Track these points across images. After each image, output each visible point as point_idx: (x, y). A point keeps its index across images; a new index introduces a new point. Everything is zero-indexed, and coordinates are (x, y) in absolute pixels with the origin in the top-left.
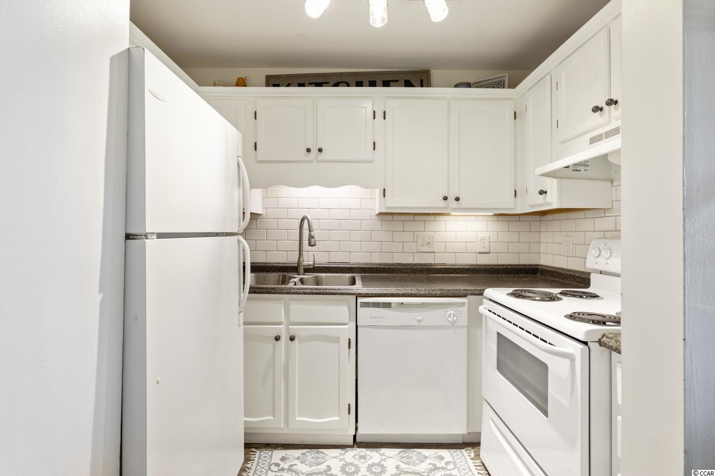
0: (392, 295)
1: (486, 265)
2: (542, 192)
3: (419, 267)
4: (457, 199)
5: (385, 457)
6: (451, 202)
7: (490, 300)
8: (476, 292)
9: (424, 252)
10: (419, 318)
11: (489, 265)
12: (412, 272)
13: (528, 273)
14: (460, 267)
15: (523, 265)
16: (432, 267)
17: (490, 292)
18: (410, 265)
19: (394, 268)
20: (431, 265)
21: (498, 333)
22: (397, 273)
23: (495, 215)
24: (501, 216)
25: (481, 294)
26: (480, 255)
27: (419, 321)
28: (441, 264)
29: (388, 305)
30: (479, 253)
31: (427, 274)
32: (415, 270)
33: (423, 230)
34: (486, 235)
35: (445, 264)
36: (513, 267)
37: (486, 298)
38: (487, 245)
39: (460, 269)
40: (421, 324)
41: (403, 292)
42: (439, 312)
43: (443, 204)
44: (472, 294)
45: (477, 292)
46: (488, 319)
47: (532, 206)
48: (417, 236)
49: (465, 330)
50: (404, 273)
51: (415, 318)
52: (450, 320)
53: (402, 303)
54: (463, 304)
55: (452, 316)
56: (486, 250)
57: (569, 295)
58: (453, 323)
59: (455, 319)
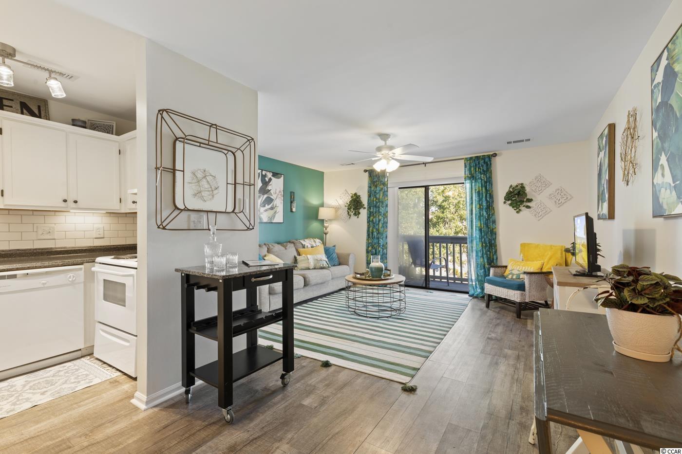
0: (17, 269)
1: (101, 246)
2: (134, 202)
3: (40, 251)
4: (76, 202)
6: (70, 203)
7: (100, 263)
8: (90, 261)
9: (44, 239)
10: (43, 282)
11: (104, 246)
12: (32, 255)
13: (132, 250)
14: (79, 248)
15: (129, 245)
16: (53, 250)
17: (99, 259)
18: (30, 250)
19: (12, 254)
20: (51, 248)
21: (104, 279)
22: (15, 257)
23: (107, 213)
24: (112, 214)
25: (94, 262)
26: (96, 239)
27: (44, 284)
28: (62, 248)
29: (14, 276)
30: (96, 238)
31: (48, 255)
32: (35, 253)
33: (43, 222)
34: (101, 226)
35: (64, 248)
36: (122, 246)
37: (97, 263)
38: (102, 232)
39: (79, 250)
40: (45, 286)
41: (28, 266)
42: (62, 276)
43: (64, 204)
44: (87, 262)
45: (92, 261)
47: (130, 209)
48: (37, 227)
49: (83, 285)
50: (23, 256)
51: (40, 283)
52: (71, 280)
53: (28, 274)
54: (81, 269)
55: (72, 277)
56: (102, 236)
58: (73, 281)
59: (74, 279)
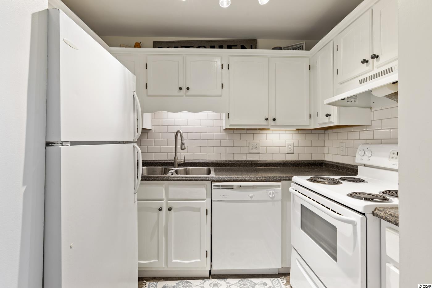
0: (234, 181)
1: (291, 161)
2: (328, 115)
3: (250, 162)
4: (274, 120)
5: (230, 285)
6: (271, 122)
7: (296, 183)
9: (253, 153)
10: (251, 195)
11: (294, 161)
12: (246, 166)
13: (317, 166)
15: (314, 161)
16: (258, 162)
17: (296, 178)
18: (245, 161)
19: (235, 163)
20: (257, 161)
21: (302, 205)
22: (236, 166)
23: (297, 130)
24: (301, 130)
25: (290, 180)
26: (288, 154)
27: (251, 197)
28: (264, 161)
29: (231, 187)
30: (287, 153)
31: (255, 166)
32: (247, 164)
33: (253, 139)
34: (291, 142)
35: (266, 161)
36: (308, 162)
37: (293, 182)
38: (292, 148)
39: (276, 163)
40: (253, 199)
41: (241, 179)
42: (264, 191)
43: (265, 123)
44: (284, 180)
45: (288, 178)
46: (295, 196)
47: (320, 124)
48: (249, 143)
49: (280, 202)
50: (241, 166)
51: (248, 196)
52: (271, 196)
53: (240, 186)
54: (279, 186)
55: (272, 193)
56: (292, 152)
57: (345, 180)
58: (272, 198)
59: (274, 195)
